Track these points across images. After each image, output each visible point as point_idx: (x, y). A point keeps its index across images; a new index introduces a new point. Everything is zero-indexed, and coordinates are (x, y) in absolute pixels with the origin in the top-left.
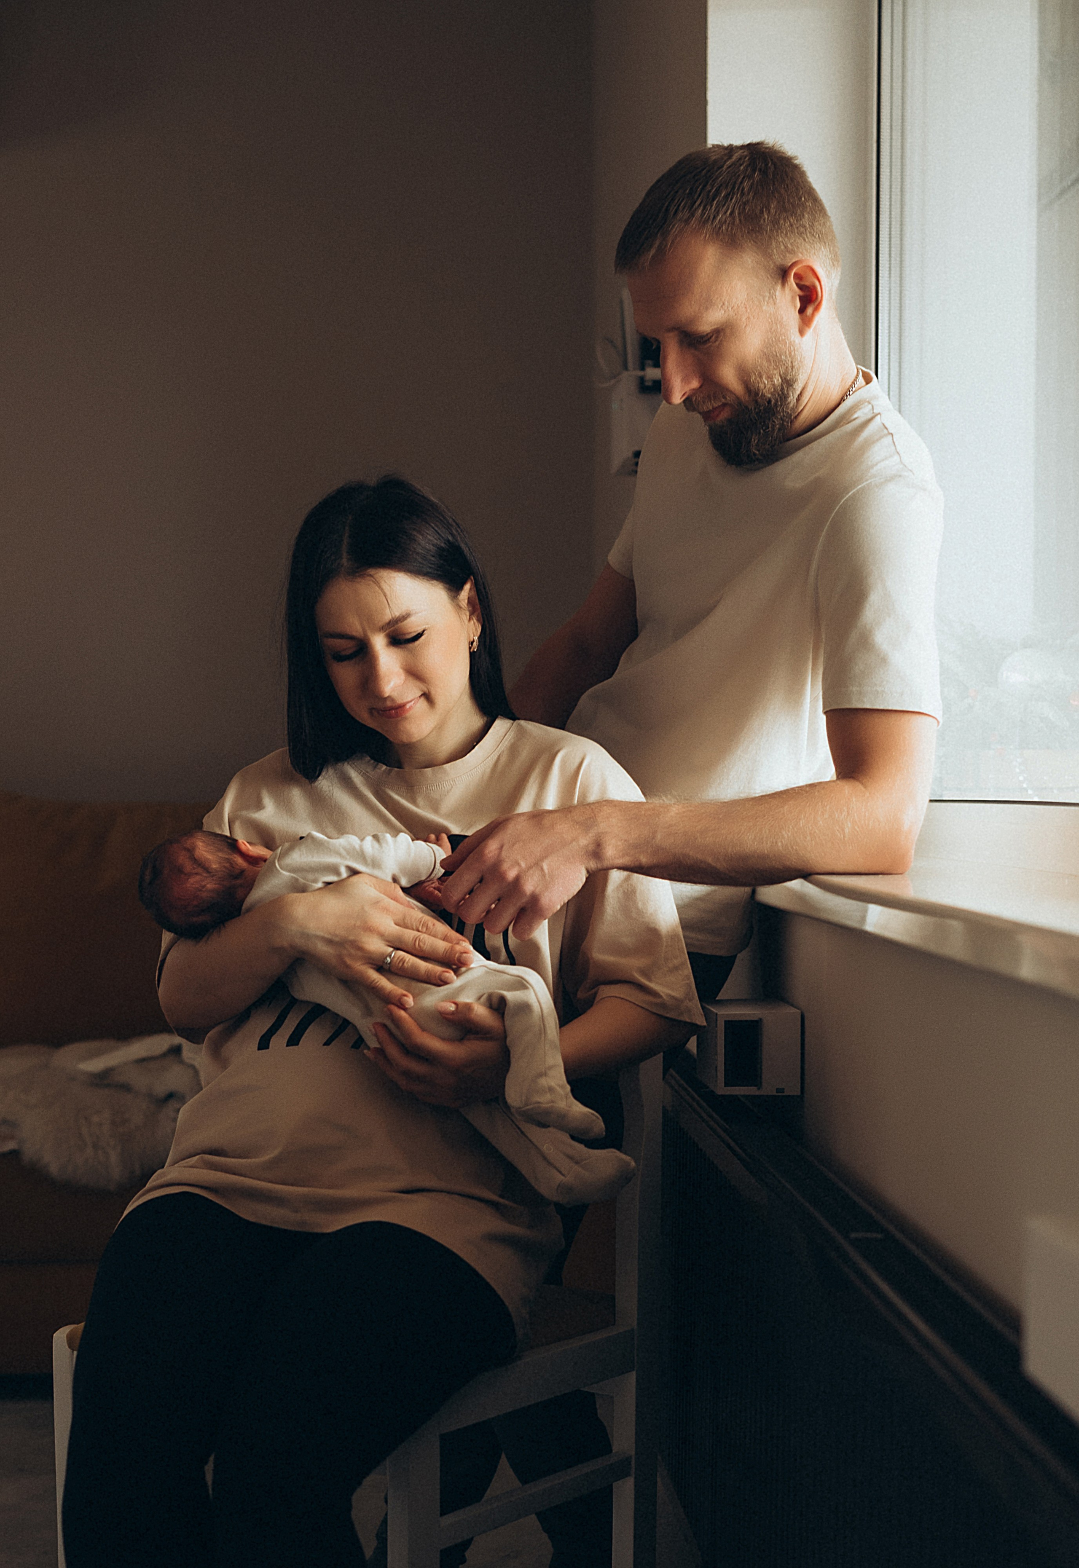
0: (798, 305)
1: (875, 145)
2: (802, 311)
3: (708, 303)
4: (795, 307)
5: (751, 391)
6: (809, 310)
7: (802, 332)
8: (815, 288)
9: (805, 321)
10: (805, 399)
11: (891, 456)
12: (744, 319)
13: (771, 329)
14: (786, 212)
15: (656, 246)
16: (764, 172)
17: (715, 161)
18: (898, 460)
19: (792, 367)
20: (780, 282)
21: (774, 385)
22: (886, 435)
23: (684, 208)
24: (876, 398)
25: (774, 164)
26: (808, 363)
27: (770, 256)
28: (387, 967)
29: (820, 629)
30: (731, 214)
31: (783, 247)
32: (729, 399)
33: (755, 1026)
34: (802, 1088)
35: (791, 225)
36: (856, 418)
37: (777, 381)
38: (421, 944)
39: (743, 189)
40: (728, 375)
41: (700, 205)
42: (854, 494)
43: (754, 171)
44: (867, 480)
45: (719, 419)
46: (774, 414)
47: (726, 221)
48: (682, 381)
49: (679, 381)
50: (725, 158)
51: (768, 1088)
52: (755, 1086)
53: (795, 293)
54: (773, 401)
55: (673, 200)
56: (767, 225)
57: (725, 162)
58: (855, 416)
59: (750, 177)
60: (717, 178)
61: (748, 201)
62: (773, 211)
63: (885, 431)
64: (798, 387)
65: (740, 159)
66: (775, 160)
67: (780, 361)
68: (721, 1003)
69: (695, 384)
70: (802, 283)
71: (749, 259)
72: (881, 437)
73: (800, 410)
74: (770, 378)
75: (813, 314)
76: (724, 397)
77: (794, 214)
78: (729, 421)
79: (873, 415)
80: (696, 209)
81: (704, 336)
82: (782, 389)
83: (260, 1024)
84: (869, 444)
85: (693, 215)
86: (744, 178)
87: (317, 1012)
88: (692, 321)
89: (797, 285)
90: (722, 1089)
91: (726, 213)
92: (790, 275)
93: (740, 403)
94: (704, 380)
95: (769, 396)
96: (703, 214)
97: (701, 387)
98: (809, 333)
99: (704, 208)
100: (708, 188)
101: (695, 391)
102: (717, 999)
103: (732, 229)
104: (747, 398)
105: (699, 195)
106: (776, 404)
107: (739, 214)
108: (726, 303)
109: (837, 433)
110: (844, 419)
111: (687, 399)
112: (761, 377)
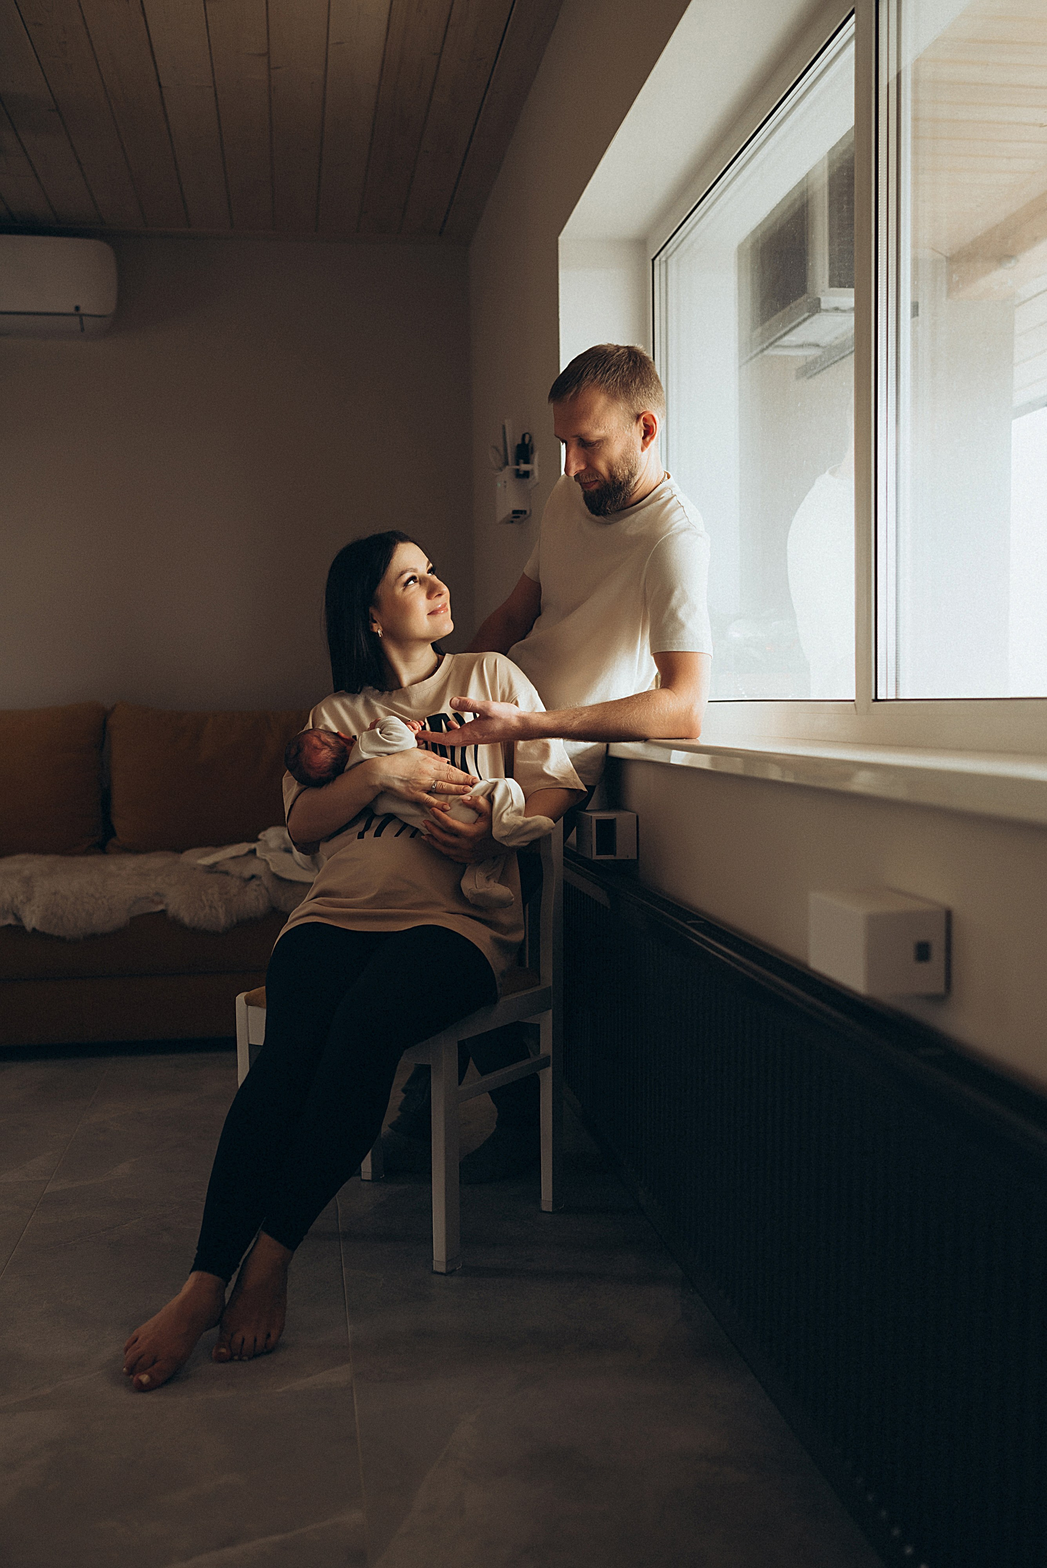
0: (643, 434)
1: (652, 346)
2: (644, 438)
3: (597, 425)
4: (641, 435)
5: (612, 475)
6: (648, 439)
7: (642, 450)
8: (653, 427)
9: (645, 444)
10: (639, 485)
11: (683, 519)
12: (614, 437)
13: (627, 445)
14: (644, 384)
15: (574, 391)
16: (635, 363)
17: (610, 352)
18: (687, 521)
19: (635, 467)
20: (635, 420)
21: (624, 475)
22: (679, 507)
23: (591, 374)
24: (673, 486)
25: (640, 359)
26: (644, 465)
27: (632, 407)
28: (433, 791)
29: (646, 609)
30: (615, 381)
31: (639, 403)
32: (600, 478)
33: (612, 822)
34: (638, 854)
35: (645, 392)
36: (662, 498)
37: (626, 472)
38: (451, 777)
39: (623, 369)
40: (602, 466)
41: (600, 373)
42: (665, 539)
43: (630, 361)
44: (672, 531)
45: (591, 488)
46: (622, 491)
47: (612, 384)
48: (576, 464)
49: (574, 464)
50: (616, 351)
51: (620, 855)
52: (613, 854)
53: (642, 428)
54: (623, 483)
55: (586, 368)
56: (633, 390)
57: (616, 353)
58: (662, 496)
59: (628, 363)
60: (610, 361)
61: (625, 375)
62: (637, 383)
63: (679, 505)
64: (637, 478)
65: (623, 353)
66: (641, 357)
67: (630, 462)
68: (587, 811)
69: (583, 467)
70: (647, 423)
71: (622, 406)
72: (677, 508)
73: (636, 490)
74: (623, 470)
75: (650, 441)
76: (598, 477)
77: (647, 386)
78: (597, 491)
79: (672, 496)
80: (598, 375)
81: (590, 443)
82: (628, 477)
83: (361, 826)
84: (671, 512)
85: (595, 378)
86: (624, 363)
87: (390, 817)
88: (587, 434)
89: (644, 423)
90: (595, 857)
91: (613, 380)
92: (641, 418)
93: (605, 482)
94: (588, 466)
95: (621, 480)
96: (601, 378)
97: (586, 469)
98: (646, 450)
99: (602, 376)
100: (605, 365)
101: (582, 471)
102: (587, 809)
103: (615, 389)
104: (609, 479)
105: (600, 368)
106: (624, 485)
107: (620, 381)
108: (606, 427)
109: (654, 505)
110: (657, 498)
111: (576, 475)
112: (618, 469)
